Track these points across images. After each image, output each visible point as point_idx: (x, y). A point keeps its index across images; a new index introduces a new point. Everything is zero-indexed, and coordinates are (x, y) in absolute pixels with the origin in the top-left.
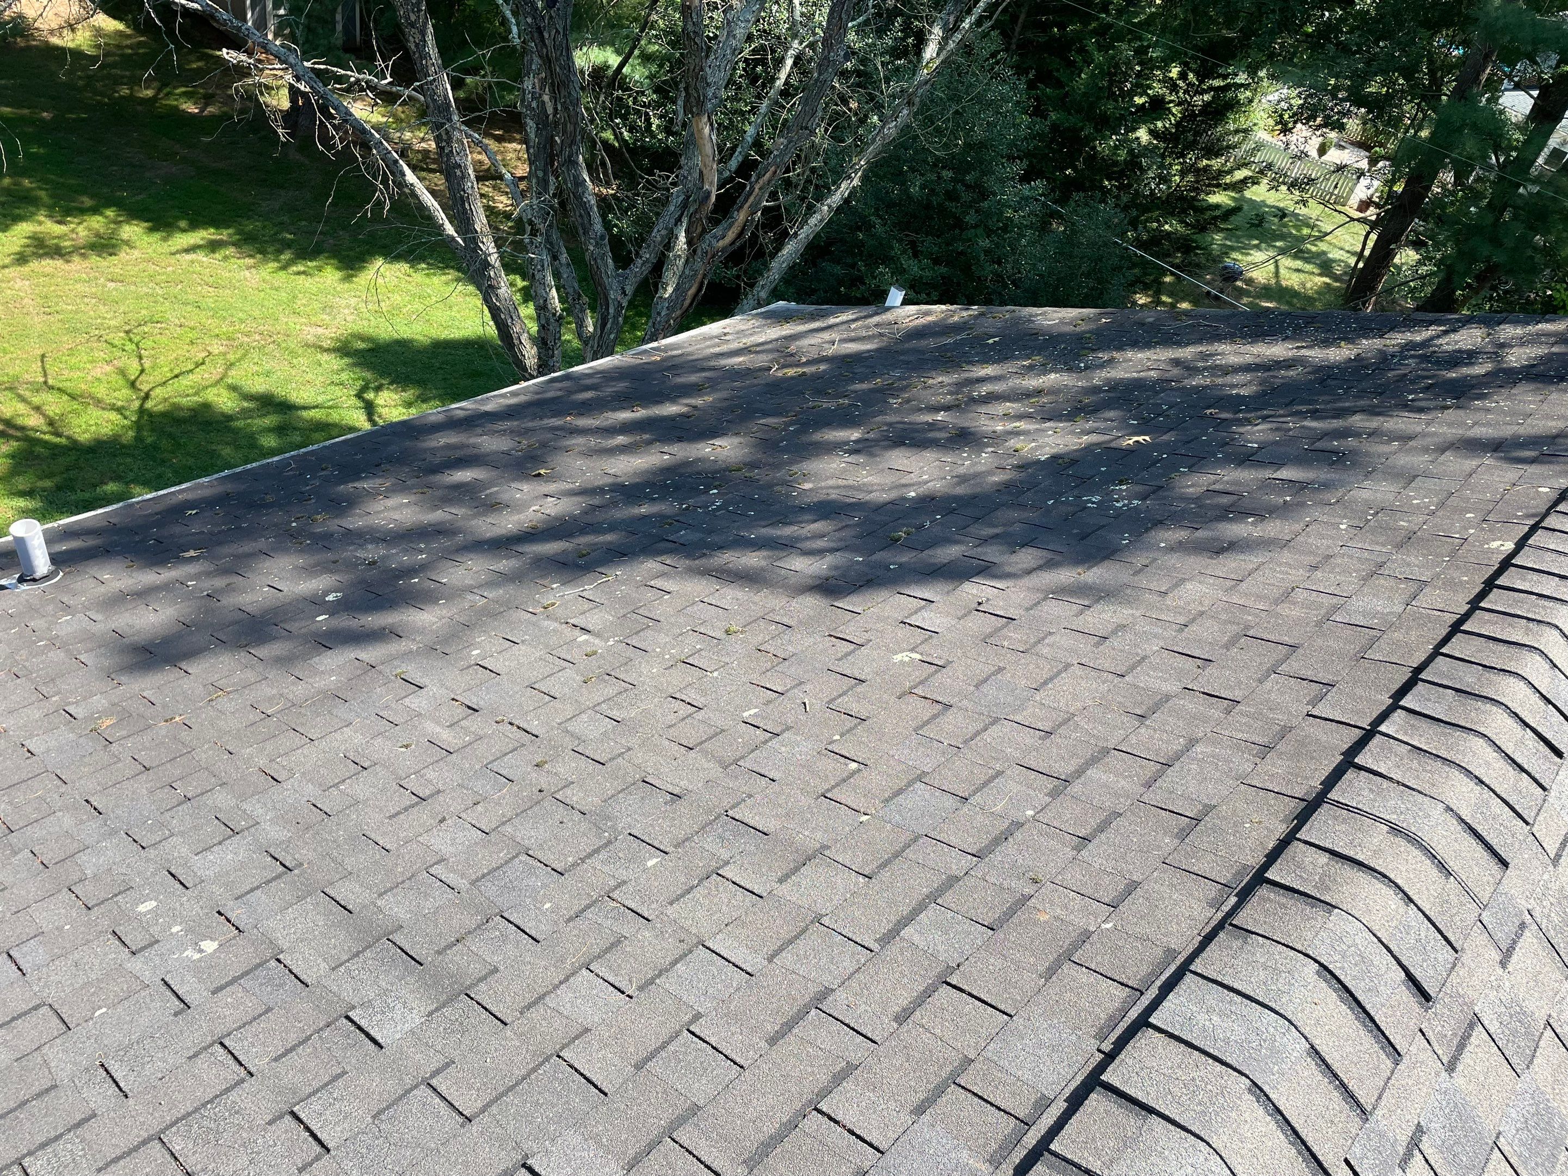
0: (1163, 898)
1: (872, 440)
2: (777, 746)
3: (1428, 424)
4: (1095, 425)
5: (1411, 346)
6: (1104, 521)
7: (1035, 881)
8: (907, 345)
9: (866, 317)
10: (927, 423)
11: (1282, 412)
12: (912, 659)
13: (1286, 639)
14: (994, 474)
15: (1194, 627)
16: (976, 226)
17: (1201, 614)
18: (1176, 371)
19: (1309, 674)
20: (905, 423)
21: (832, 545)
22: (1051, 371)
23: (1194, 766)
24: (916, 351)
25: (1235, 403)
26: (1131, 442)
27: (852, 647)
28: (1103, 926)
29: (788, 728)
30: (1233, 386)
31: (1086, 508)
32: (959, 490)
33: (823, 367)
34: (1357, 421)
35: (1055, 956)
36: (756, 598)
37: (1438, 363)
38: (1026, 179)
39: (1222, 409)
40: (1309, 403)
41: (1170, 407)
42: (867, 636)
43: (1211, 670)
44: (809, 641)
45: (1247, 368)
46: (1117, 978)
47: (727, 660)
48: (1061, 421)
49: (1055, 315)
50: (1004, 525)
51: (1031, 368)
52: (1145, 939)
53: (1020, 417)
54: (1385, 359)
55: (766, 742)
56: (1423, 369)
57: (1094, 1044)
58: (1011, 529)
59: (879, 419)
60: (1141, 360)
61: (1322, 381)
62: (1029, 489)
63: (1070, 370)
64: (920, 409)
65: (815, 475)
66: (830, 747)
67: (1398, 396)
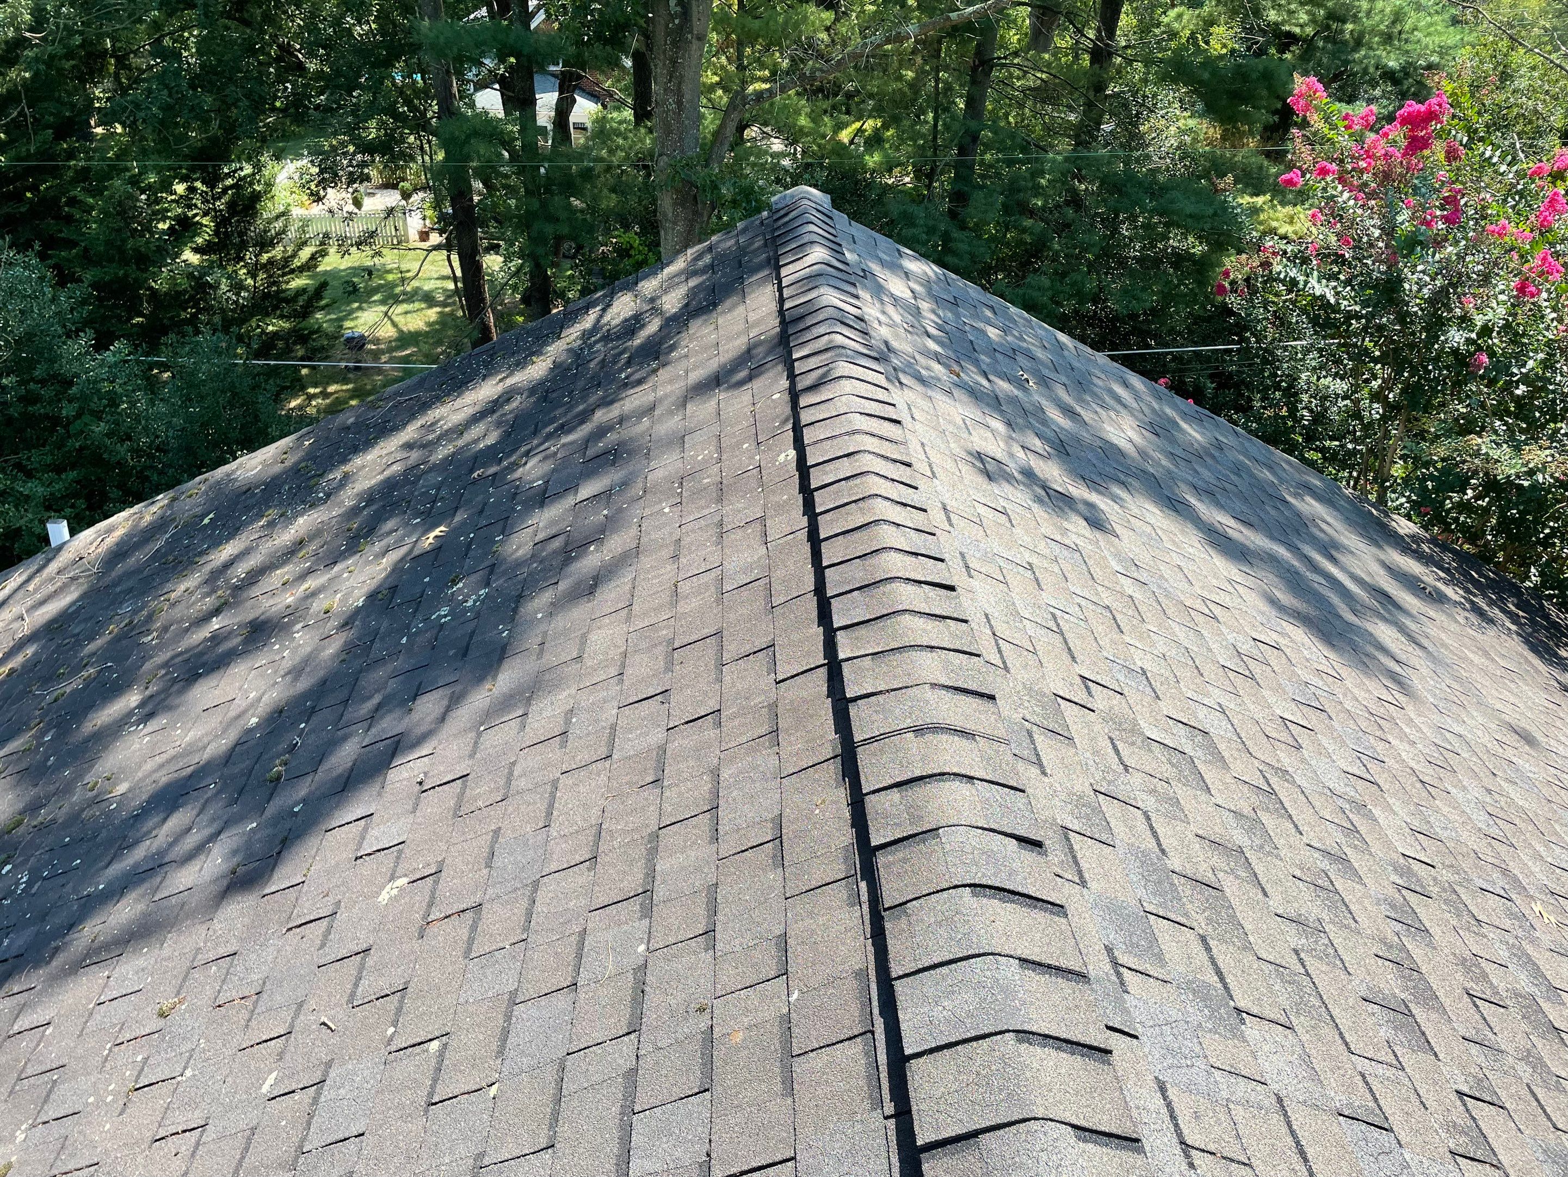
0: (813, 932)
1: (158, 693)
2: (333, 1094)
3: (654, 391)
4: (383, 543)
5: (587, 335)
6: (470, 627)
7: (702, 1010)
8: (114, 574)
9: (38, 571)
10: (206, 640)
11: (535, 442)
12: (401, 889)
13: (707, 632)
14: (324, 649)
15: (629, 671)
16: (79, 415)
17: (625, 655)
18: (415, 455)
19: (748, 648)
20: (181, 653)
21: (207, 832)
22: (295, 517)
23: (734, 794)
24: (128, 574)
25: (490, 455)
26: (431, 540)
27: (324, 923)
28: (792, 999)
29: (329, 1065)
30: (476, 441)
31: (442, 625)
32: (303, 684)
33: (30, 651)
34: (601, 416)
35: (778, 1064)
36: (166, 951)
37: (618, 338)
38: (101, 345)
39: (485, 465)
40: (552, 421)
41: (438, 489)
42: (331, 899)
43: (674, 698)
44: (269, 954)
45: (475, 419)
46: (842, 1037)
47: (189, 1046)
48: (346, 558)
49: (254, 462)
50: (377, 691)
51: (271, 524)
52: (830, 982)
53: (303, 576)
54: (578, 356)
55: (315, 1100)
56: (613, 349)
57: (877, 1114)
58: (389, 690)
59: (148, 666)
60: (374, 461)
61: (545, 399)
62: (372, 642)
63: (313, 506)
64: (187, 630)
65: (122, 770)
66: (394, 1048)
67: (613, 380)
